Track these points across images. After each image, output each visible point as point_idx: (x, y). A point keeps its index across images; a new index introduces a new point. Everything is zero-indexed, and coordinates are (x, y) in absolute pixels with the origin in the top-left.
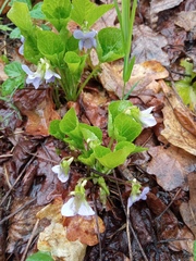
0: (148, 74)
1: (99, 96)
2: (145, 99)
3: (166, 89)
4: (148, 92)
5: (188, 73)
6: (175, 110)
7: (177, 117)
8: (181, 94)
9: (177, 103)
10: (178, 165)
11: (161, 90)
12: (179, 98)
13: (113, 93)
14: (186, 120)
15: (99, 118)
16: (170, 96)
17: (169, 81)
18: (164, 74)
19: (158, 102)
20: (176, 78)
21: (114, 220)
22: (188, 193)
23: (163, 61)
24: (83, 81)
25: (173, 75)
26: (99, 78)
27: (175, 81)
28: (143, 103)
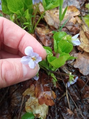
0: (70, 14)
1: (45, 29)
2: (69, 28)
3: (79, 21)
4: (71, 24)
7: (86, 36)
8: (87, 23)
11: (77, 22)
12: (86, 26)
13: (52, 26)
15: (47, 41)
16: (82, 25)
17: (80, 17)
18: (78, 13)
19: (76, 29)
20: (84, 14)
21: (60, 91)
23: (76, 5)
24: (37, 22)
25: (82, 13)
26: (44, 19)
27: (83, 16)
28: (68, 30)
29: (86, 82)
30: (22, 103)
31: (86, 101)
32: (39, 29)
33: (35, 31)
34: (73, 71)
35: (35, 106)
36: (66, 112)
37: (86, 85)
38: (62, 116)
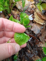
0: (29, 3)
1: (17, 11)
2: (29, 10)
3: (34, 7)
4: (30, 8)
5: (40, 1)
6: (37, 13)
7: (38, 15)
8: (38, 8)
9: (37, 11)
10: (38, 28)
11: (33, 7)
12: (38, 9)
14: (40, 15)
15: (18, 17)
17: (35, 4)
18: (33, 2)
19: (32, 11)
20: (37, 3)
22: (41, 34)
25: (36, 2)
26: (16, 6)
27: (36, 4)
31: (37, 46)
32: (13, 11)
34: (31, 32)
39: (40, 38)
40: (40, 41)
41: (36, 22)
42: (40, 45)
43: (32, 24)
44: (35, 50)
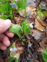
0: (31, 10)
1: (19, 17)
3: (36, 14)
4: (31, 15)
5: (41, 8)
6: (38, 20)
10: (39, 34)
11: (34, 14)
12: (39, 16)
17: (36, 11)
18: (35, 9)
21: (25, 47)
22: (41, 40)
25: (37, 9)
27: (38, 11)
28: (30, 18)
29: (37, 43)
30: (9, 52)
31: (37, 51)
32: (16, 18)
33: (14, 19)
34: (32, 38)
35: (14, 54)
36: (28, 56)
37: (37, 44)
38: (26, 58)
39: (40, 43)
40: (40, 47)
41: (37, 29)
42: (40, 50)
43: (33, 31)
44: (35, 55)
